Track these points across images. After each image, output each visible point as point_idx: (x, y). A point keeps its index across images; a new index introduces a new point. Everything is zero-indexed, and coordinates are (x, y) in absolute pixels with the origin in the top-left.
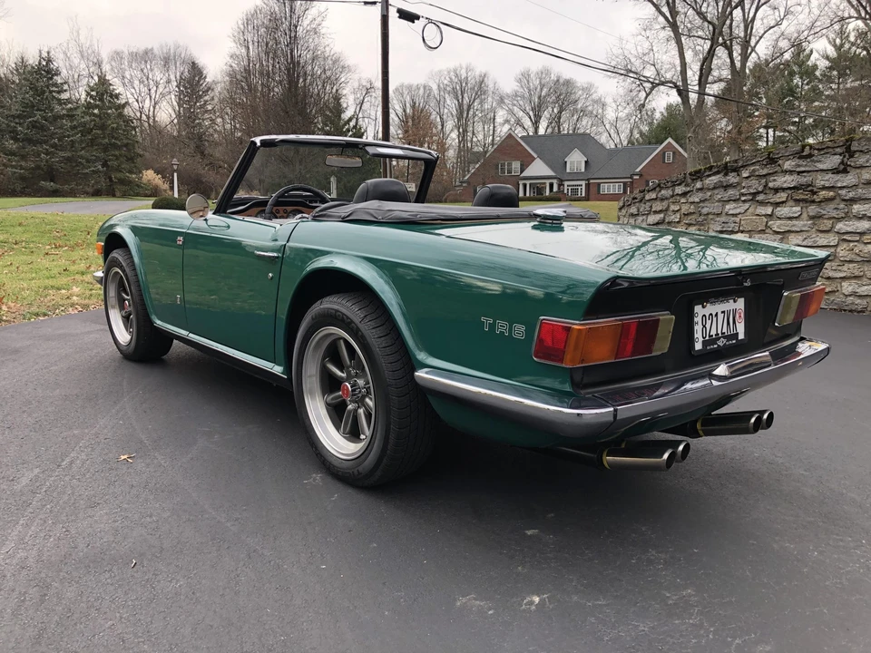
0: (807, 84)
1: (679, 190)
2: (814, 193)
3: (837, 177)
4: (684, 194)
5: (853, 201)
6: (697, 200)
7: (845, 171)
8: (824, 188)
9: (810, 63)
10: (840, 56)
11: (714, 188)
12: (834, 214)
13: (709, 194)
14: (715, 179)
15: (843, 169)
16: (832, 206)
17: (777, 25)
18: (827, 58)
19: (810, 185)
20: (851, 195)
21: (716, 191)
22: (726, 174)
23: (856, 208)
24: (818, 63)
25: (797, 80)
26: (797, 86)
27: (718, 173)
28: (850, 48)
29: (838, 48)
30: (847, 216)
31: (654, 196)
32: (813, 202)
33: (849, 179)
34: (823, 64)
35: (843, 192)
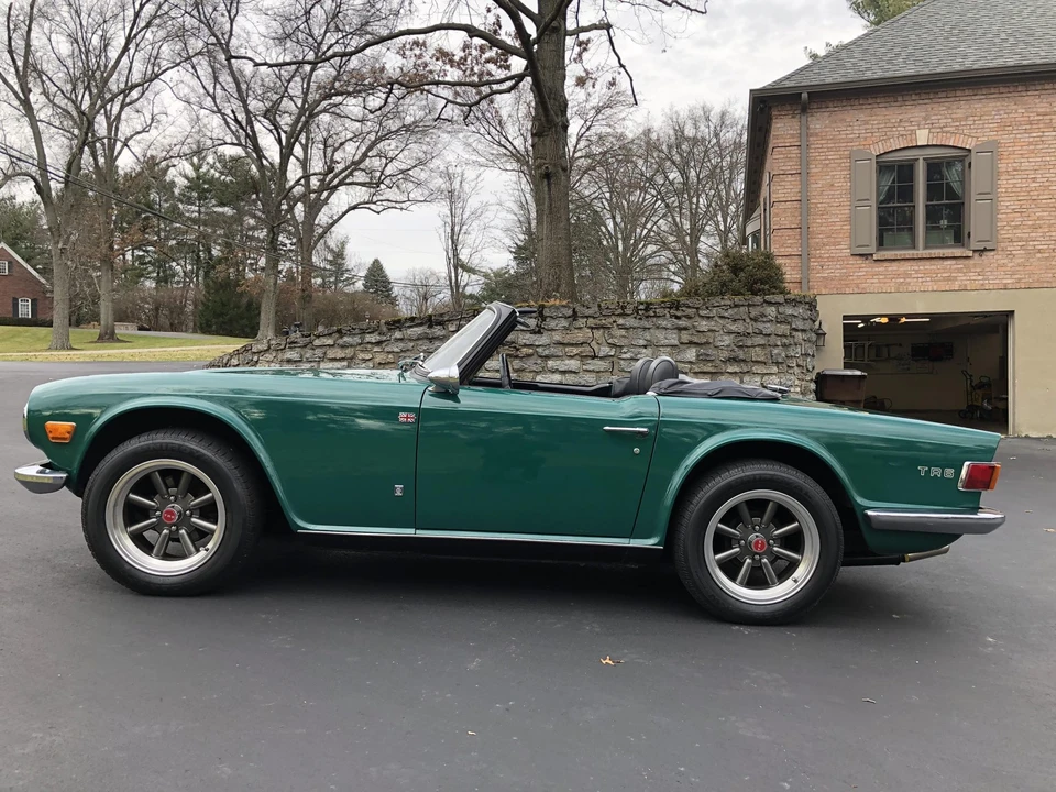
0: (166, 201)
1: (373, 338)
2: (518, 350)
3: (535, 337)
4: (379, 343)
5: (547, 357)
6: (396, 350)
7: (539, 332)
8: (525, 346)
9: (168, 179)
10: (198, 178)
11: (418, 339)
12: (534, 368)
13: (412, 344)
14: (419, 330)
15: (538, 331)
16: (532, 361)
17: (144, 131)
18: (186, 177)
19: (513, 343)
20: (547, 352)
21: (420, 342)
22: (430, 327)
23: (551, 363)
24: (176, 180)
25: (153, 195)
26: (154, 201)
27: (421, 325)
28: (208, 171)
29: (197, 168)
30: (544, 371)
31: (330, 342)
32: (517, 357)
33: (543, 339)
34: (181, 182)
35: (540, 350)
